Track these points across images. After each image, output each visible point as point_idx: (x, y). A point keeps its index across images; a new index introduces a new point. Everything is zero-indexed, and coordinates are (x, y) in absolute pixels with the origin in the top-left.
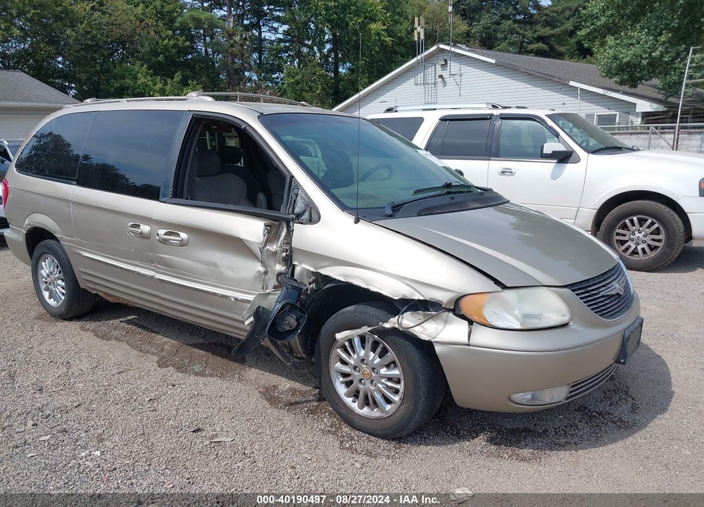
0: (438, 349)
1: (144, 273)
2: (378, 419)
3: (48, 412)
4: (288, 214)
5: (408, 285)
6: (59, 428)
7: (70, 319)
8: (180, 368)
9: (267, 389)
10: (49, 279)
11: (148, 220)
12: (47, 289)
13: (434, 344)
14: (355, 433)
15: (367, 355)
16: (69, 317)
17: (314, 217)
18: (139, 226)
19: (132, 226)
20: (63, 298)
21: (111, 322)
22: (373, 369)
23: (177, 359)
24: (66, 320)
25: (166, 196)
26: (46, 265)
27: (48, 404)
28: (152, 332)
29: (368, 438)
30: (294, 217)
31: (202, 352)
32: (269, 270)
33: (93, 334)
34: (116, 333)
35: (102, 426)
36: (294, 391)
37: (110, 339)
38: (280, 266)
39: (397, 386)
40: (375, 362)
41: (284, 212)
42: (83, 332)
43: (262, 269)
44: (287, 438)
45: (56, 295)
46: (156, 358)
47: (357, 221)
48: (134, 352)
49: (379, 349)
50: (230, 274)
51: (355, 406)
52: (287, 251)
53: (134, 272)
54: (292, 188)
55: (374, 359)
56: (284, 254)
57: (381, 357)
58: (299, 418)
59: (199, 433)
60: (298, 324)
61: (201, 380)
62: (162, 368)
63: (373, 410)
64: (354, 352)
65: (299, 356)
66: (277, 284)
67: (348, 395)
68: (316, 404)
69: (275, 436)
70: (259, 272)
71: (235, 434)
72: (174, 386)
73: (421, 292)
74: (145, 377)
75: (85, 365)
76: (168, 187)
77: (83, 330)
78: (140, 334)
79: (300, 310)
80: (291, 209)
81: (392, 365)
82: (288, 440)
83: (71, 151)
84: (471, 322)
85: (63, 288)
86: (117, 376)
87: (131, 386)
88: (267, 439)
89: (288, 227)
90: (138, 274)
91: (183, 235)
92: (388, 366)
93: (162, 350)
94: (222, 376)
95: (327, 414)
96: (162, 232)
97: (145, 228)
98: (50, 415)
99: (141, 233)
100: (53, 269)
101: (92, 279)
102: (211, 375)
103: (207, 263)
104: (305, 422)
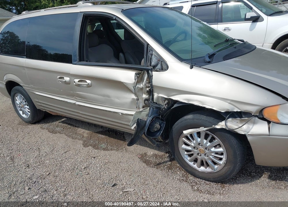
0: (249, 138)
1: (70, 101)
2: (210, 173)
3: (34, 180)
4: (148, 66)
5: (229, 103)
6: (42, 189)
7: (35, 123)
8: (95, 147)
9: (142, 155)
10: (21, 105)
11: (68, 75)
12: (21, 110)
13: (247, 136)
14: (197, 180)
15: (202, 141)
16: (34, 122)
17: (164, 67)
18: (64, 78)
19: (60, 78)
20: (29, 114)
21: (55, 123)
22: (206, 148)
23: (92, 141)
24: (33, 124)
25: (76, 61)
26: (18, 98)
27: (33, 174)
28: (76, 127)
29: (205, 182)
30: (152, 68)
31: (103, 136)
32: (139, 98)
33: (47, 130)
34: (58, 129)
35: (64, 186)
36: (156, 156)
37: (56, 133)
38: (145, 95)
39: (222, 157)
40: (207, 145)
41: (145, 65)
42: (42, 130)
43: (135, 97)
44: (162, 186)
45: (26, 112)
46: (81, 142)
47: (191, 68)
48: (70, 139)
49: (209, 138)
50: (117, 100)
51: (195, 166)
52: (149, 87)
53: (64, 101)
54: (149, 51)
55: (206, 143)
56: (148, 89)
57: (210, 142)
58: (164, 172)
59: (115, 187)
60: (161, 127)
61: (107, 152)
62: (86, 147)
63: (206, 168)
64: (193, 139)
65: (159, 140)
66: (144, 105)
67: (191, 161)
68: (170, 163)
69: (156, 185)
70: (133, 99)
71: (134, 186)
72: (94, 158)
73: (238, 107)
74: (79, 153)
75: (47, 150)
76: (76, 56)
77: (42, 129)
78: (70, 128)
79: (162, 120)
80: (149, 64)
81: (218, 146)
82: (163, 187)
83: (19, 40)
84: (269, 122)
85: (29, 109)
86: (64, 155)
87: (73, 160)
88: (152, 187)
89: (148, 73)
90: (67, 102)
91: (89, 82)
92: (215, 147)
93: (83, 137)
94: (117, 150)
95: (178, 169)
96: (76, 80)
97: (67, 79)
98: (36, 181)
99: (65, 81)
100: (22, 100)
101: (42, 105)
102: (111, 150)
103: (104, 96)
104: (168, 175)
